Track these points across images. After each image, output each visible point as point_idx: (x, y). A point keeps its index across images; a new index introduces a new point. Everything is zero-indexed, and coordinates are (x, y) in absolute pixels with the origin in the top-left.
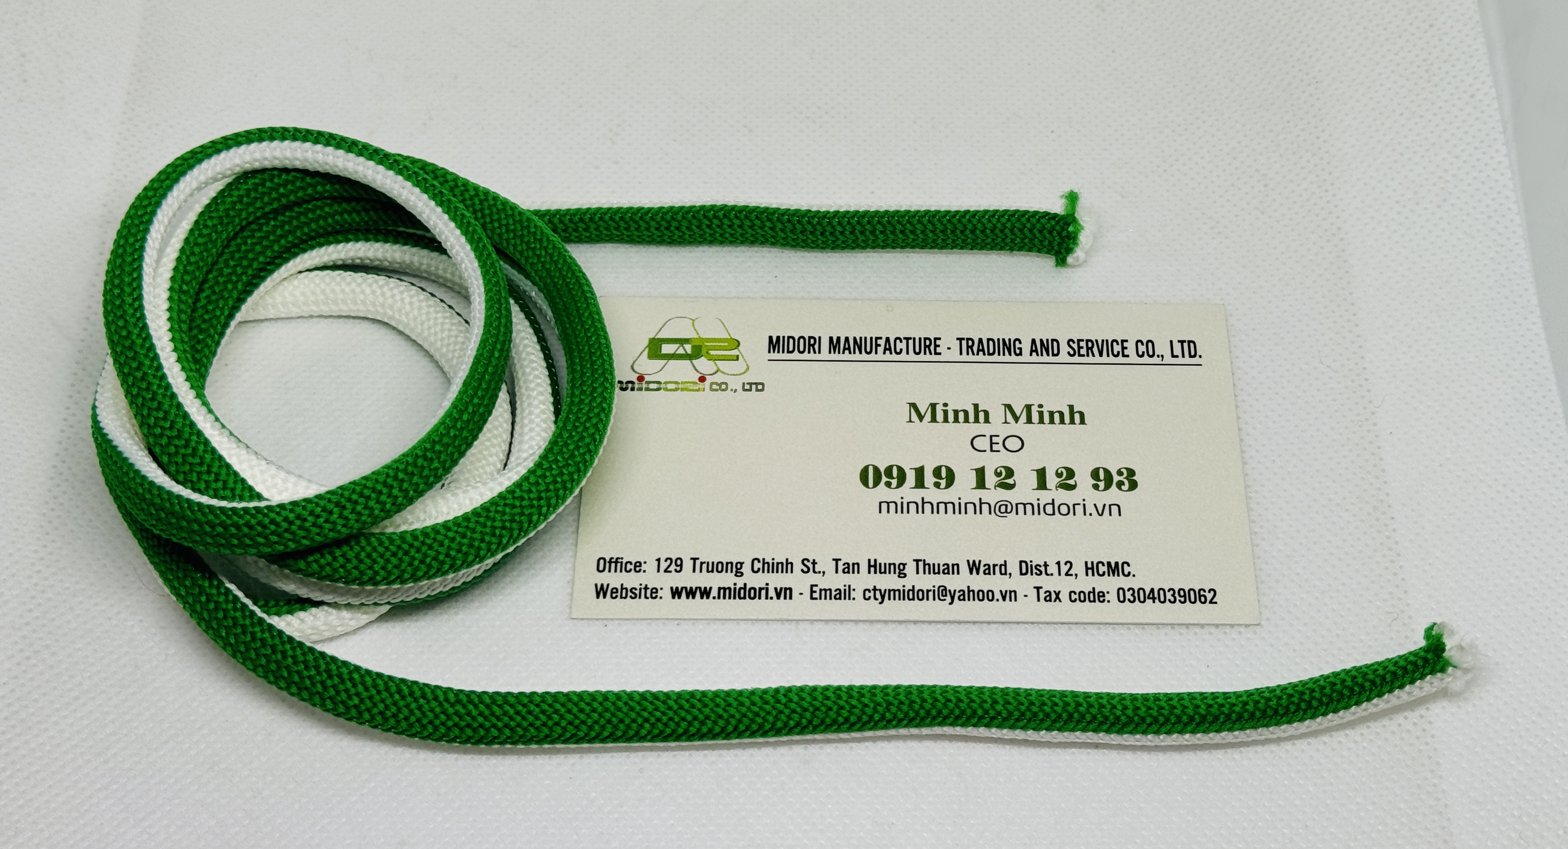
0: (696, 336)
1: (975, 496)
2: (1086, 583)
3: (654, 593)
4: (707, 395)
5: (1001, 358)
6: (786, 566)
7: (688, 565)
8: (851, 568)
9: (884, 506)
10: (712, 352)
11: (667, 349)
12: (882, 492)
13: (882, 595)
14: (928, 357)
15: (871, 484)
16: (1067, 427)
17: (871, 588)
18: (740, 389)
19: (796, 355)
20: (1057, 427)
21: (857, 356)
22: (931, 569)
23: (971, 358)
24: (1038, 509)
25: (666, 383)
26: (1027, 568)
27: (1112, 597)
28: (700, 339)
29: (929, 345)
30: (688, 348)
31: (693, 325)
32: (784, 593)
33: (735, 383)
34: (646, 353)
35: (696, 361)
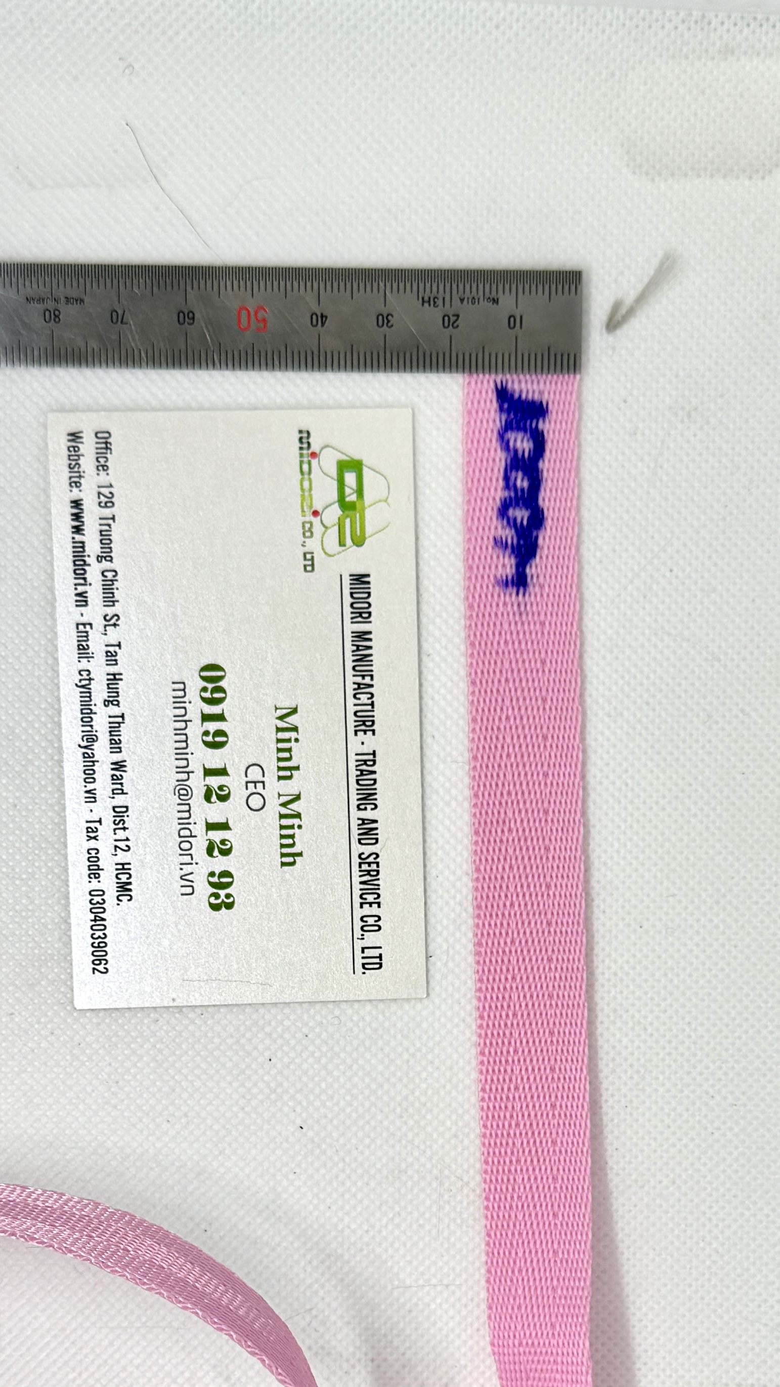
0: (366, 504)
1: (196, 766)
2: (108, 863)
3: (75, 483)
4: (297, 519)
5: (353, 792)
6: (110, 601)
7: (107, 512)
8: (111, 657)
9: (181, 686)
10: (348, 521)
11: (350, 479)
12: (195, 685)
13: (84, 686)
14: (352, 724)
15: (204, 674)
16: (277, 851)
17: (91, 676)
18: (306, 549)
19: (348, 600)
20: (277, 841)
21: (350, 658)
22: (114, 728)
23: (352, 763)
24: (184, 823)
25: (310, 480)
26: (121, 812)
27: (95, 885)
28: (363, 509)
29: (365, 725)
30: (352, 498)
31: (380, 501)
32: (82, 599)
33: (313, 544)
34: (344, 458)
35: (337, 504)
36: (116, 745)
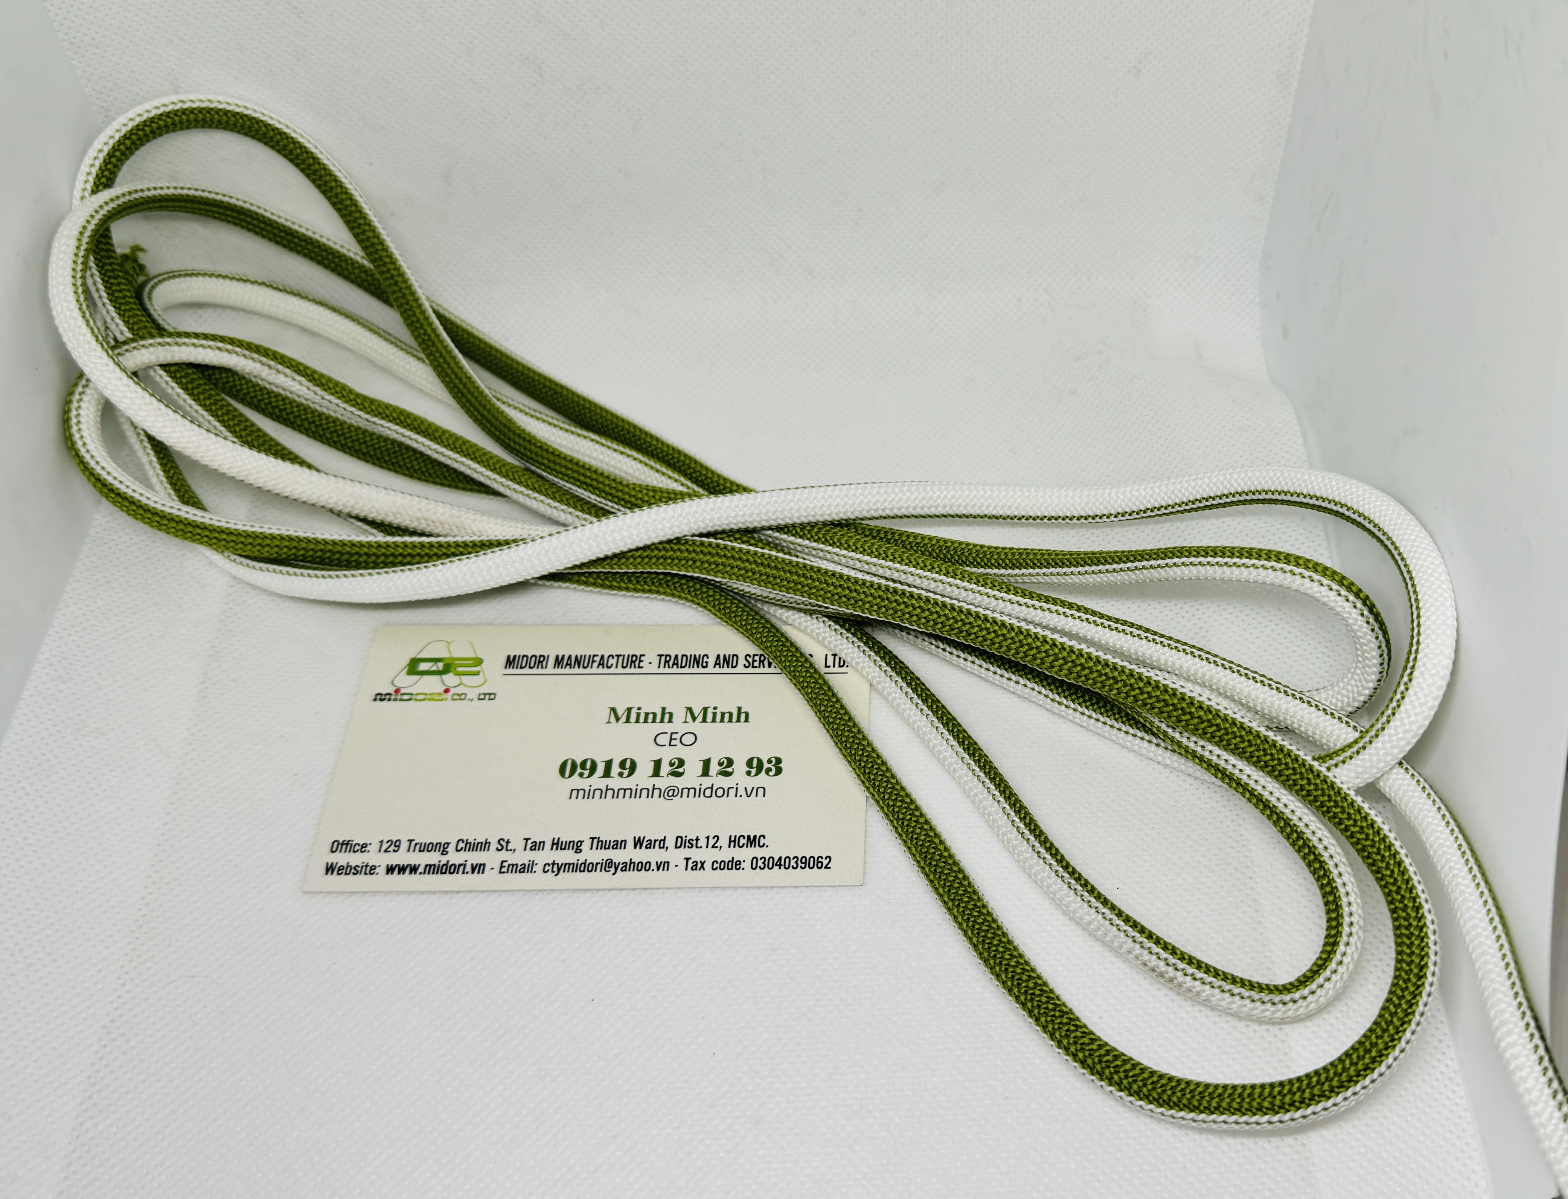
0: (448, 656)
1: (649, 783)
2: (727, 854)
3: (371, 870)
4: (448, 704)
5: (691, 670)
6: (484, 846)
7: (404, 846)
8: (537, 846)
9: (575, 793)
10: (459, 669)
11: (423, 666)
12: (576, 782)
13: (558, 868)
14: (633, 670)
15: (567, 774)
16: (734, 725)
17: (551, 862)
18: (476, 698)
19: (527, 670)
20: (726, 725)
21: (576, 670)
22: (602, 845)
23: (667, 670)
24: (698, 792)
25: (418, 694)
26: (682, 842)
27: (747, 865)
28: (452, 658)
29: (634, 661)
30: (440, 665)
31: (448, 648)
32: (478, 868)
33: (472, 693)
34: (406, 670)
35: (444, 677)
36: (619, 845)
